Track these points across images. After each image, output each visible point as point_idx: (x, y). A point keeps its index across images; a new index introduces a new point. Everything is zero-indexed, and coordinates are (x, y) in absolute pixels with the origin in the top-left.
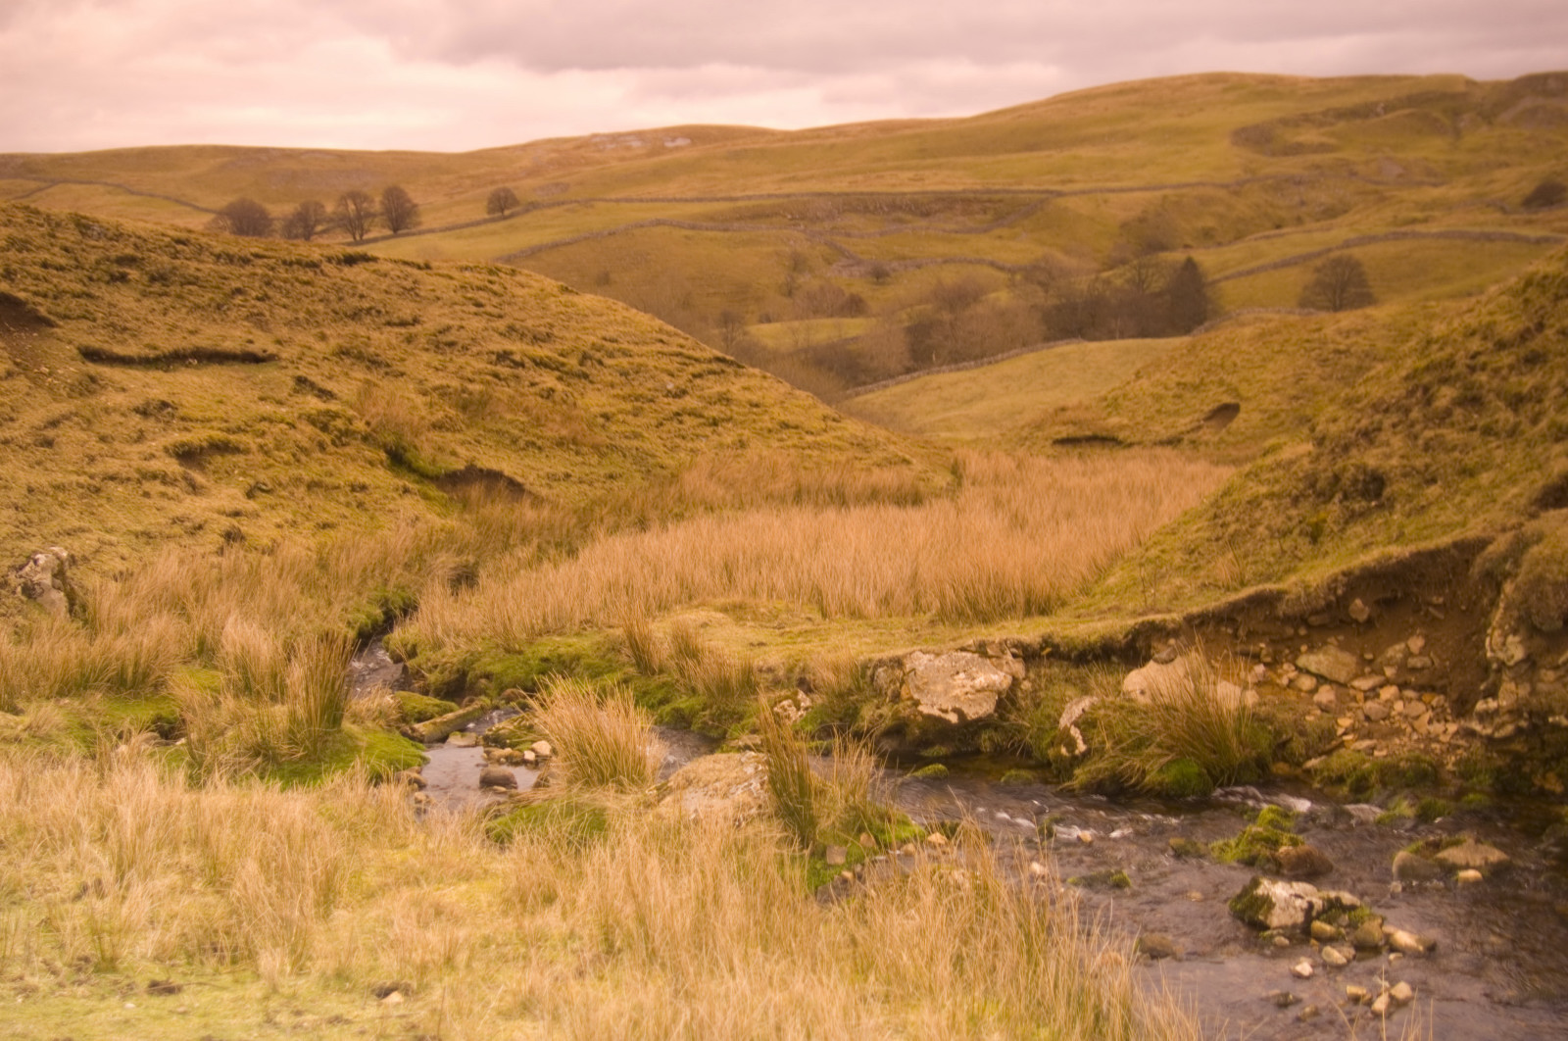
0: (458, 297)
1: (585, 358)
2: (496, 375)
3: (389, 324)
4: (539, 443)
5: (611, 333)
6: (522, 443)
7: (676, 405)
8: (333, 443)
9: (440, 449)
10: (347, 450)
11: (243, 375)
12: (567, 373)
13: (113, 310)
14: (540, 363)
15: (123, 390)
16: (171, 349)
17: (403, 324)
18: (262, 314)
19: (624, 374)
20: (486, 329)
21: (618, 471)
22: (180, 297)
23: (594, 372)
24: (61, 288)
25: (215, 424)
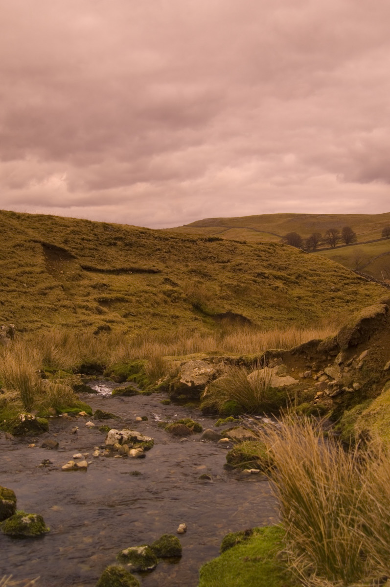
0: (252, 254)
1: (299, 276)
2: (255, 281)
3: (217, 262)
4: (264, 306)
5: (315, 267)
6: (256, 305)
7: (333, 294)
8: (172, 301)
9: (218, 306)
10: (177, 304)
11: (145, 277)
12: (289, 282)
13: (104, 254)
14: (277, 278)
15: (91, 280)
16: (120, 267)
17: (223, 262)
18: (165, 257)
19: (315, 282)
20: (258, 265)
21: (295, 317)
22: (135, 251)
23: (302, 281)
24: (85, 247)
25: (122, 292)
